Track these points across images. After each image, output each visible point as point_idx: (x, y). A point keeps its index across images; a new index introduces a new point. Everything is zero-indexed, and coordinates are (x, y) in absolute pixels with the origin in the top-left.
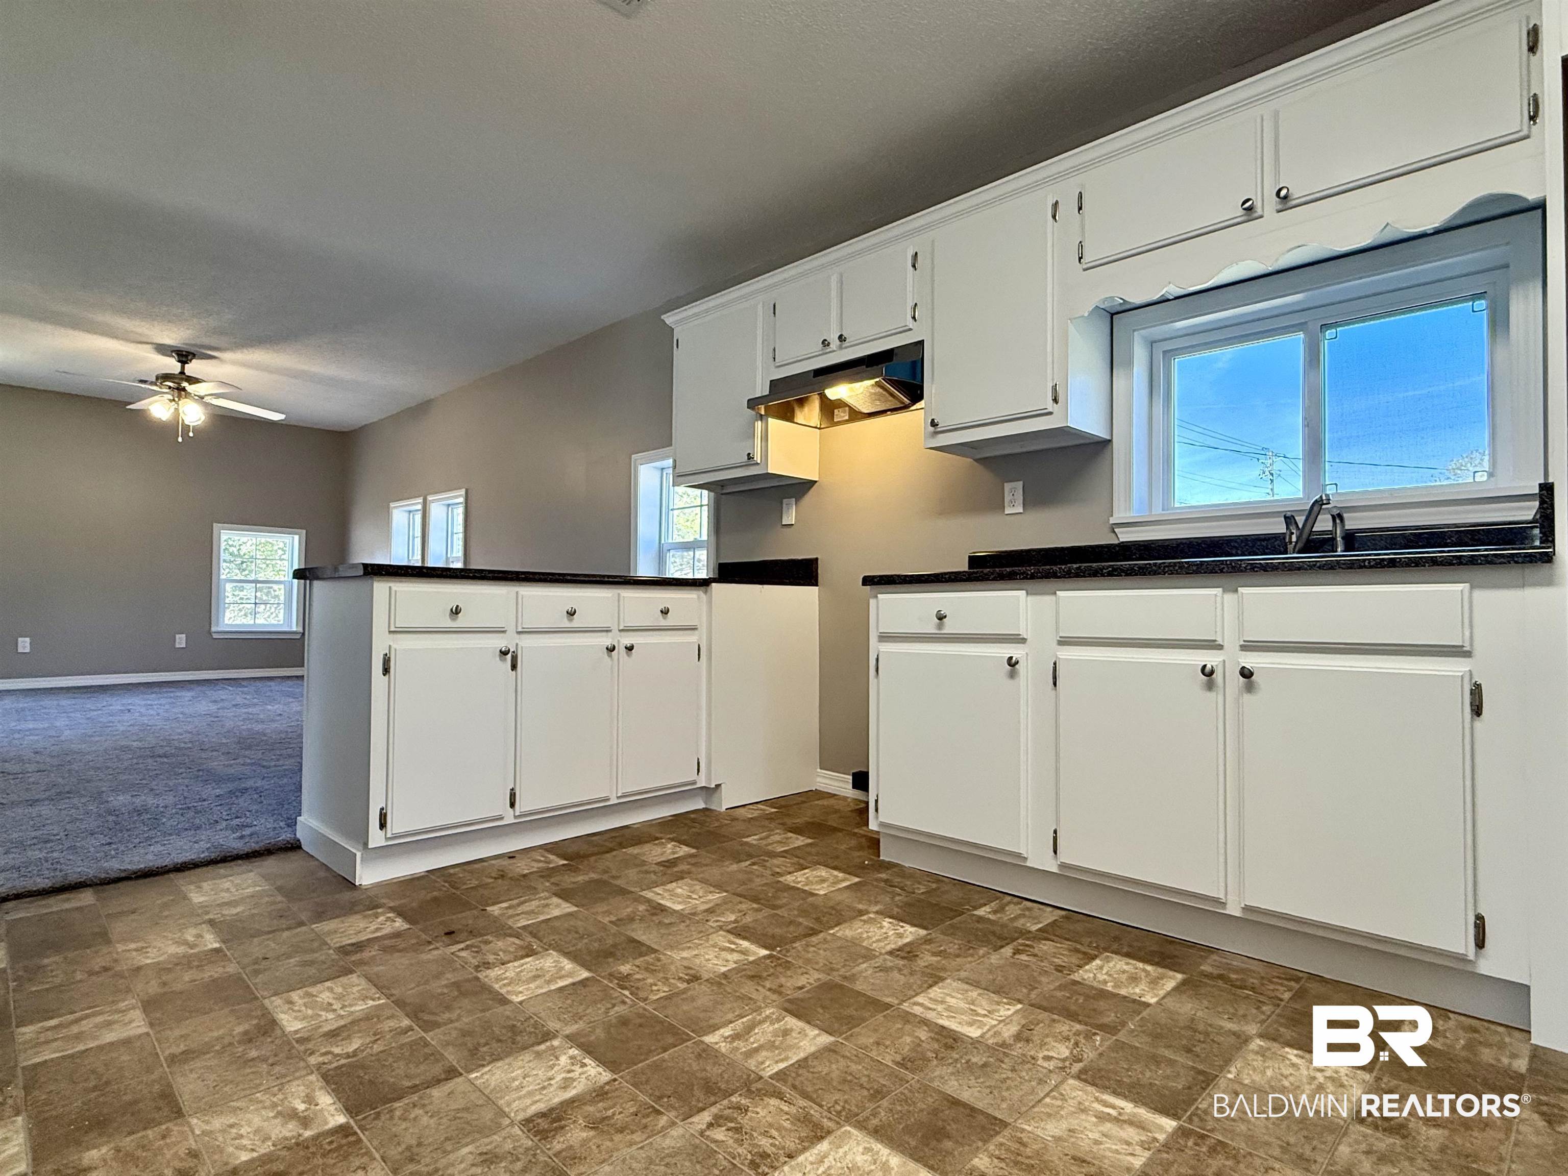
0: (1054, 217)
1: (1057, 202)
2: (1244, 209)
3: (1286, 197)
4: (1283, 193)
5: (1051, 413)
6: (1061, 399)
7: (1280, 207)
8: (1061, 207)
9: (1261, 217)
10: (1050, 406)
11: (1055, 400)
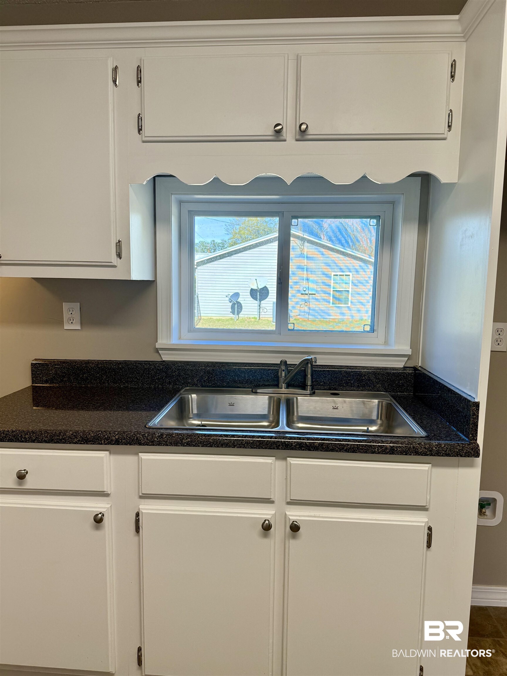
0: (115, 81)
1: (116, 68)
2: (275, 131)
3: (305, 131)
4: (304, 127)
5: (115, 266)
6: (123, 255)
7: (298, 137)
8: (119, 71)
9: (285, 141)
10: (114, 259)
11: (119, 256)
